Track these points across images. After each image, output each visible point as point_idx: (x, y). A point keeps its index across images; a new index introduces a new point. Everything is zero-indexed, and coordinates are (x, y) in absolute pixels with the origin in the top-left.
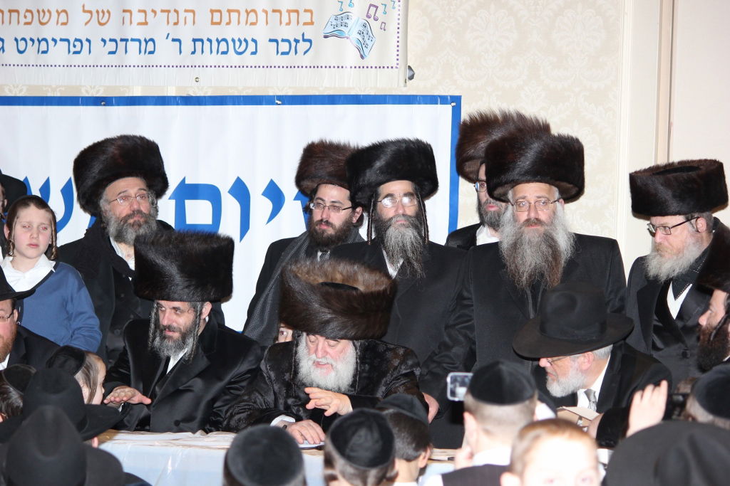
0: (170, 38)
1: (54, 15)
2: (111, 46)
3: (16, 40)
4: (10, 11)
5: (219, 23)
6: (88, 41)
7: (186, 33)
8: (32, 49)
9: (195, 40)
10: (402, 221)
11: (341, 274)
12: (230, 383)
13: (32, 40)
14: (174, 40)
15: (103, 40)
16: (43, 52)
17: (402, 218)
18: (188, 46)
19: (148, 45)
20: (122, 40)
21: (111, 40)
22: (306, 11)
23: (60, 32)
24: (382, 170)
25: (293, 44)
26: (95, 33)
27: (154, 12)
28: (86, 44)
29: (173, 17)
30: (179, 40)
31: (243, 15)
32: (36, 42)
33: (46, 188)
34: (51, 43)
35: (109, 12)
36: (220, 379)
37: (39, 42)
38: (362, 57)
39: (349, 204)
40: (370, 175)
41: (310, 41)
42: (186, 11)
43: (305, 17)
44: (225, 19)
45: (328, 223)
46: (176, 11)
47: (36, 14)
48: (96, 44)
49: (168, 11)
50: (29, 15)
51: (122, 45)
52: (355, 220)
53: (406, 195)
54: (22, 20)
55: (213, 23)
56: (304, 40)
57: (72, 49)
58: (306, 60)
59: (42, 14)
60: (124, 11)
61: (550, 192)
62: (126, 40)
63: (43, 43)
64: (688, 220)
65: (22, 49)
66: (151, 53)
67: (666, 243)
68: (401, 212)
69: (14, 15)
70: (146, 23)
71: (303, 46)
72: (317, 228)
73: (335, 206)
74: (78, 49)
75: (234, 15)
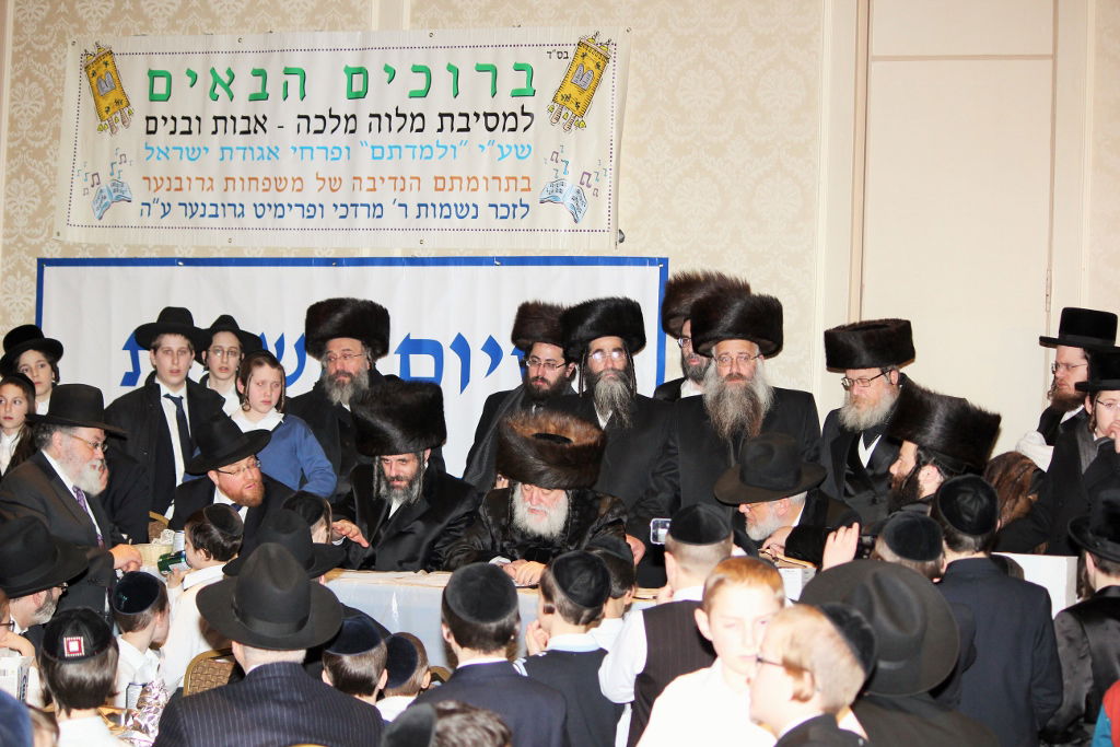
0: (397, 204)
1: (290, 182)
2: (342, 211)
3: (255, 205)
4: (250, 179)
5: (442, 190)
6: (321, 206)
7: (412, 199)
8: (269, 214)
9: (419, 205)
10: (611, 374)
11: (554, 424)
12: (449, 525)
13: (270, 206)
14: (400, 205)
15: (335, 205)
16: (280, 217)
17: (611, 372)
18: (413, 210)
19: (376, 209)
20: (352, 205)
21: (342, 205)
22: (523, 178)
23: (295, 198)
24: (592, 327)
25: (512, 209)
26: (328, 198)
27: (382, 179)
28: (319, 209)
29: (400, 183)
30: (405, 206)
31: (465, 182)
32: (273, 208)
33: (280, 344)
34: (287, 208)
35: (340, 179)
36: (441, 522)
37: (276, 207)
38: (576, 221)
39: (562, 361)
40: (582, 332)
41: (527, 206)
42: (412, 178)
43: (524, 184)
44: (448, 186)
45: (543, 380)
46: (403, 178)
47: (273, 181)
48: (329, 209)
49: (395, 179)
50: (267, 182)
51: (352, 209)
52: (568, 375)
53: (615, 350)
54: (261, 187)
55: (437, 189)
56: (522, 205)
57: (306, 214)
58: (524, 224)
59: (278, 181)
60: (355, 178)
61: (751, 348)
62: (356, 205)
63: (280, 208)
64: (883, 373)
65: (260, 213)
66: (379, 217)
67: (863, 396)
68: (610, 366)
69: (254, 182)
70: (374, 190)
71: (520, 211)
72: (533, 383)
73: (550, 364)
74: (311, 213)
75: (457, 182)
